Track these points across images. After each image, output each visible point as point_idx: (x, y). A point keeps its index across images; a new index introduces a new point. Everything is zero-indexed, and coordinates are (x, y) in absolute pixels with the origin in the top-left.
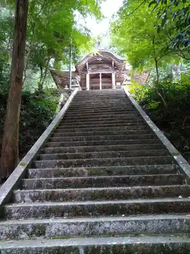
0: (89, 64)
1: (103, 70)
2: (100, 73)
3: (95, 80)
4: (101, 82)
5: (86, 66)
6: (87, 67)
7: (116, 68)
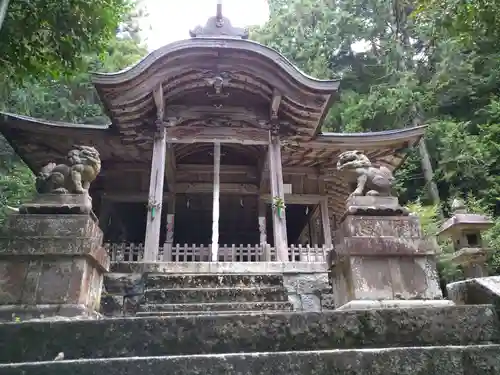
0: (167, 103)
1: (227, 131)
2: (217, 142)
3: (198, 169)
4: (217, 179)
5: (155, 109)
6: (161, 114)
7: (285, 124)
